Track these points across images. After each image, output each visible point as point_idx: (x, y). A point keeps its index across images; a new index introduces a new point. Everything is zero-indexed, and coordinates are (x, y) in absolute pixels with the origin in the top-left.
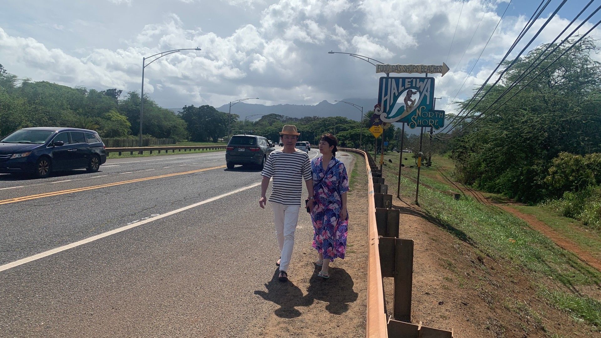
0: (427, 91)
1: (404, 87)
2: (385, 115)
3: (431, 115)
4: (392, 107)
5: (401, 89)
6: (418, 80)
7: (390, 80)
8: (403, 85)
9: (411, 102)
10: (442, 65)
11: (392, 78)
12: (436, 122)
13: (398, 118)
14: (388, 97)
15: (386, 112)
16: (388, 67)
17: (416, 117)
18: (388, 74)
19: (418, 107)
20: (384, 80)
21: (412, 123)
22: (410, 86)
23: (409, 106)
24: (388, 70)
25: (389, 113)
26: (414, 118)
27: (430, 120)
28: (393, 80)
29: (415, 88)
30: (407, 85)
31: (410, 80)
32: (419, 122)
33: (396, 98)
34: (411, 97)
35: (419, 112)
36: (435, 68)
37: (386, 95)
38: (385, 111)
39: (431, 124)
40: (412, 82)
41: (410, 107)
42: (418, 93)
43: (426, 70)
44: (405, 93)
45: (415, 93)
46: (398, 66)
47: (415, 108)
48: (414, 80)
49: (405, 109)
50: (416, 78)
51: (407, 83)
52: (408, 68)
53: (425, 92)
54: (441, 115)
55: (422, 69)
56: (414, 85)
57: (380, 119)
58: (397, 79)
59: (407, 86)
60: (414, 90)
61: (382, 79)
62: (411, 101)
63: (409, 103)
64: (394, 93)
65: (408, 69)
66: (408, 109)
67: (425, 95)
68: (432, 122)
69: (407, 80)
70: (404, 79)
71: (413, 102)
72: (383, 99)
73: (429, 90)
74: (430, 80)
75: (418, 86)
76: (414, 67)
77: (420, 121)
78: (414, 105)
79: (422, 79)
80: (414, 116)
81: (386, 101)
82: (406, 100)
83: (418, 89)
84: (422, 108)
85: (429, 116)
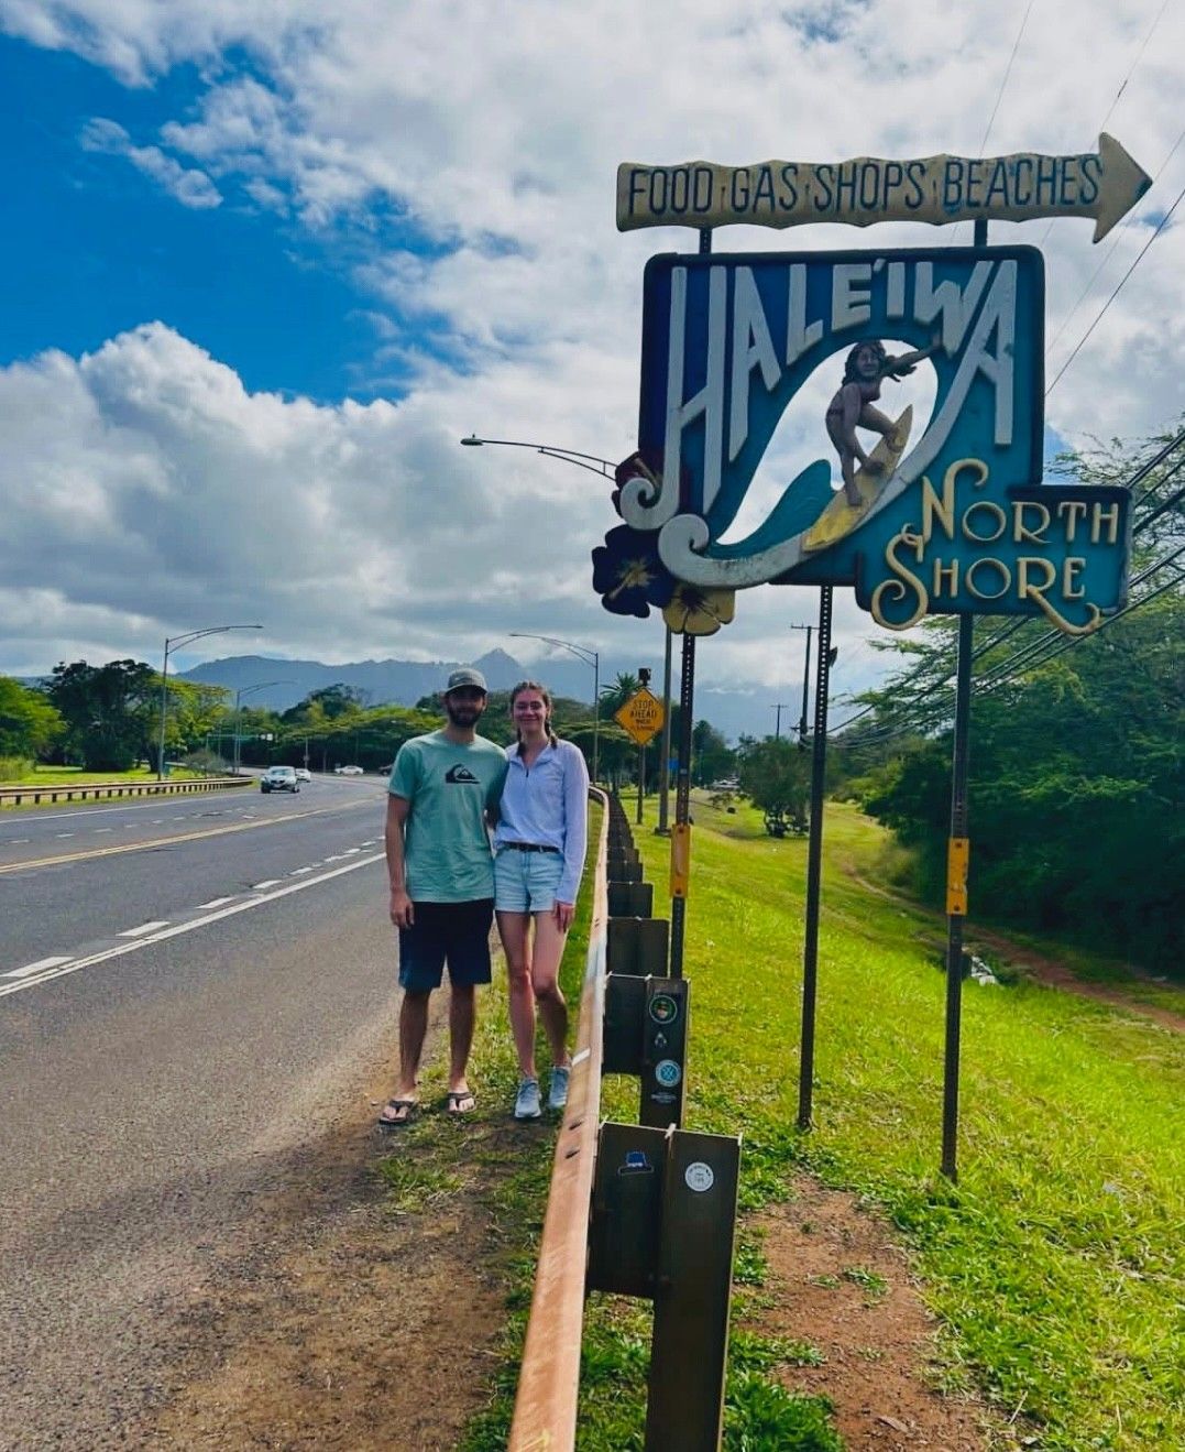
0: (991, 347)
1: (827, 325)
2: (697, 528)
3: (1032, 517)
4: (738, 474)
5: (802, 336)
6: (924, 270)
7: (718, 275)
8: (818, 307)
9: (878, 437)
10: (1096, 151)
11: (732, 261)
12: (1069, 571)
13: (788, 554)
14: (709, 399)
15: (699, 512)
16: (704, 176)
17: (919, 542)
18: (706, 240)
19: (935, 469)
20: (679, 277)
21: (894, 589)
22: (863, 313)
23: (862, 457)
24: (702, 203)
25: (722, 515)
26: (904, 551)
27: (1023, 561)
28: (744, 275)
29: (904, 327)
30: (846, 310)
31: (864, 272)
32: (946, 579)
33: (768, 403)
34: (876, 396)
35: (940, 504)
36: (1047, 172)
37: (695, 380)
38: (689, 501)
39: (1035, 590)
40: (878, 283)
41: (875, 469)
42: (926, 367)
43: (979, 194)
44: (831, 372)
45: (904, 367)
46: (776, 174)
47: (909, 477)
48: (897, 271)
49: (837, 484)
50: (910, 257)
51: (841, 296)
52: (852, 185)
53: (974, 358)
54: (1105, 524)
55: (953, 189)
56: (895, 307)
57: (657, 567)
58: (770, 267)
59: (842, 317)
60: (895, 349)
61: (658, 270)
62: (875, 423)
63: (867, 440)
64: (756, 374)
65: (846, 191)
66: (864, 487)
67: (980, 377)
68: (1036, 572)
69: (841, 275)
70: (820, 264)
71: (892, 434)
72: (676, 420)
73: (1006, 337)
74: (1009, 268)
75: (924, 313)
76: (894, 172)
77: (955, 572)
78: (900, 449)
79: (950, 262)
80: (904, 536)
81: (696, 428)
82: (842, 420)
83: (926, 336)
84: (958, 475)
85: (1020, 530)
